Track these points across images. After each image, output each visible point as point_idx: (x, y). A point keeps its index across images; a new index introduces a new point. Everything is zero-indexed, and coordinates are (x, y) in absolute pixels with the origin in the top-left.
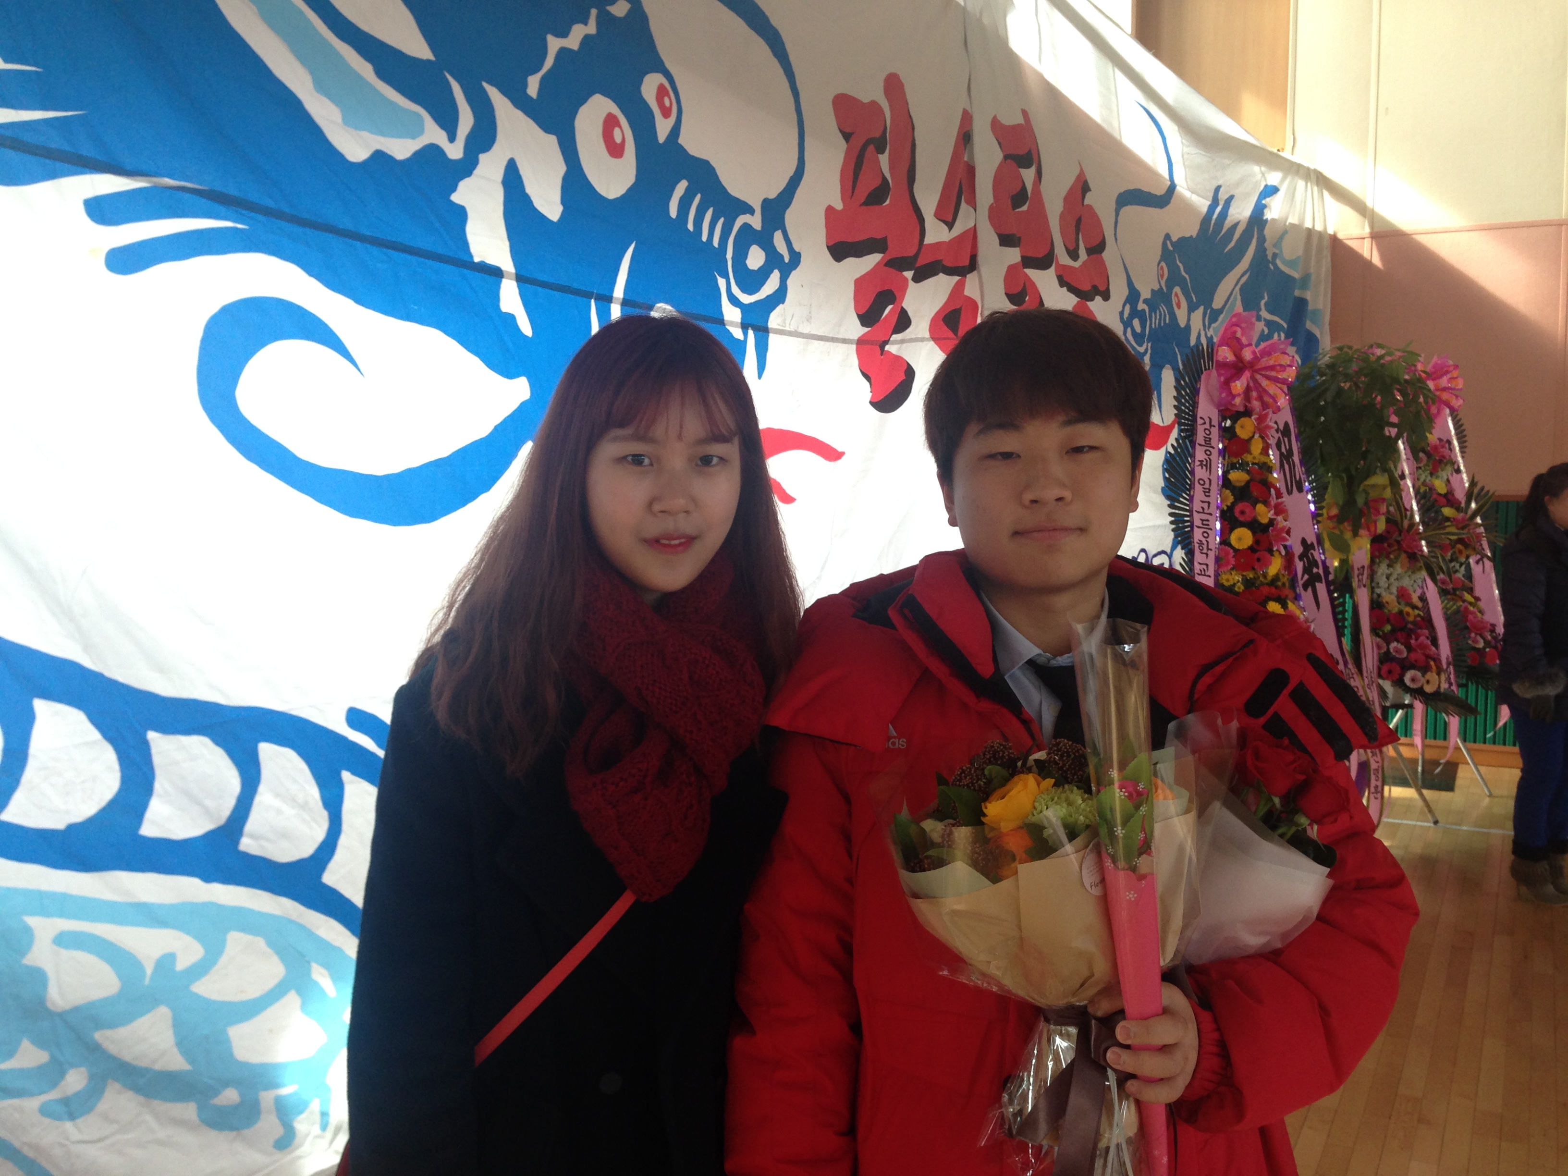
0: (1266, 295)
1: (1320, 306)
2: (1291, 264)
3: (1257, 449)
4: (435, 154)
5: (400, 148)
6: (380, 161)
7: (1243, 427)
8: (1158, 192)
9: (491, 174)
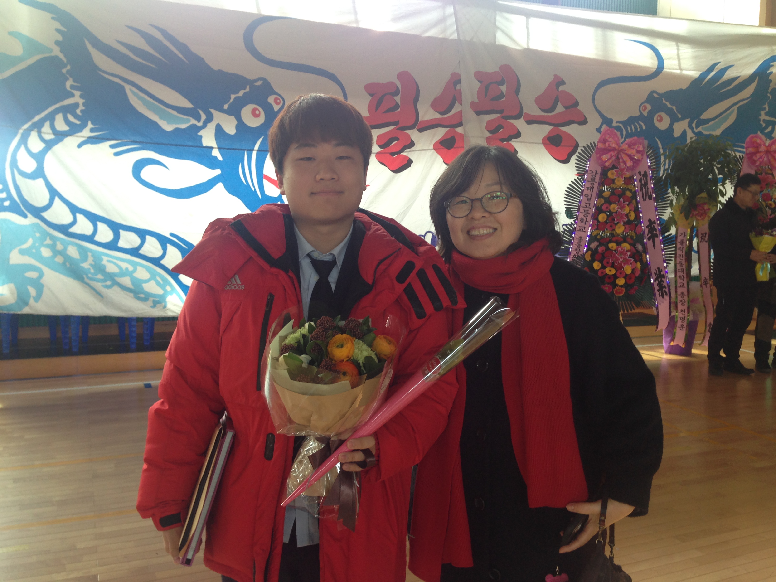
3: (620, 183)
4: (194, 126)
5: (183, 126)
6: (177, 130)
7: (613, 174)
8: (643, 75)
9: (211, 127)
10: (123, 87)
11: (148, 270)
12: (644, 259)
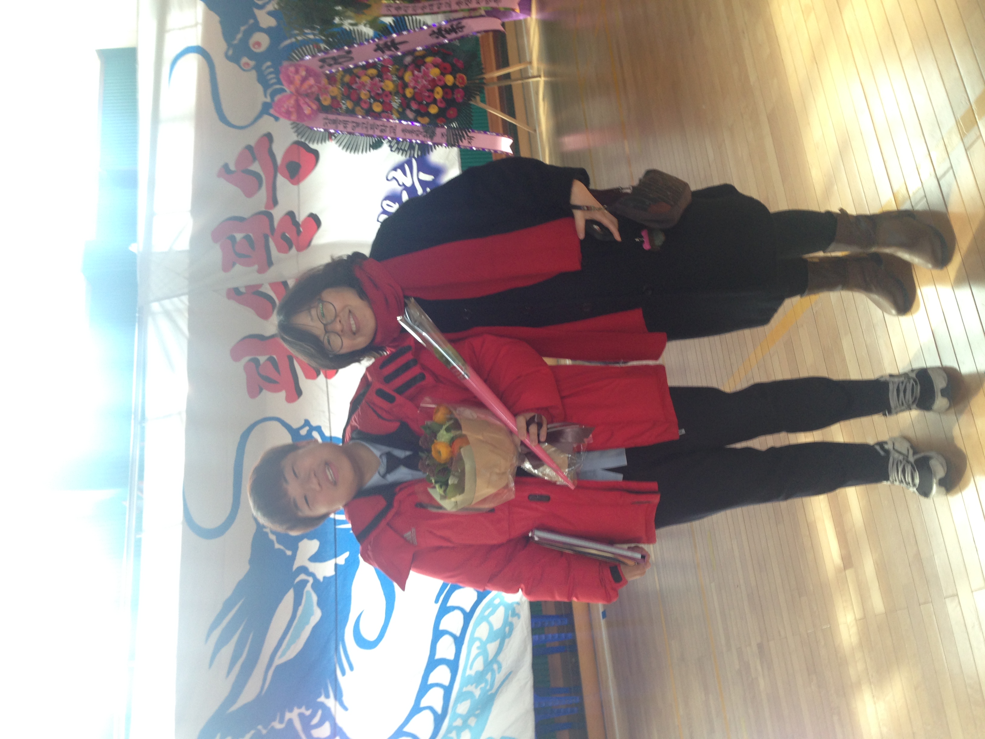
3: (335, 90)
4: (313, 586)
5: (315, 598)
6: (319, 604)
7: (325, 100)
8: (207, 70)
9: (314, 567)
10: (278, 667)
11: (477, 625)
12: (421, 54)
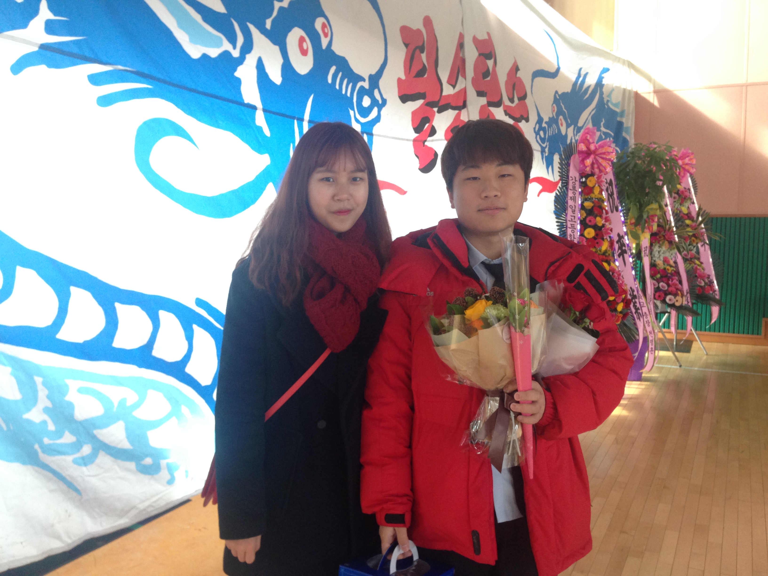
0: (603, 120)
1: (629, 125)
2: (616, 105)
3: (597, 192)
4: (227, 55)
5: (214, 53)
6: (205, 58)
8: (552, 71)
9: (251, 63)
